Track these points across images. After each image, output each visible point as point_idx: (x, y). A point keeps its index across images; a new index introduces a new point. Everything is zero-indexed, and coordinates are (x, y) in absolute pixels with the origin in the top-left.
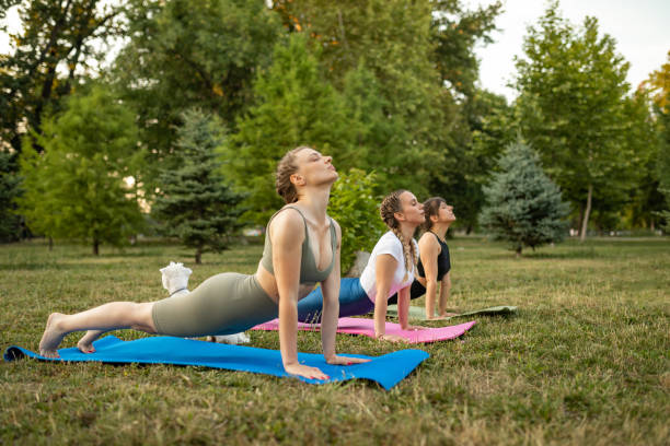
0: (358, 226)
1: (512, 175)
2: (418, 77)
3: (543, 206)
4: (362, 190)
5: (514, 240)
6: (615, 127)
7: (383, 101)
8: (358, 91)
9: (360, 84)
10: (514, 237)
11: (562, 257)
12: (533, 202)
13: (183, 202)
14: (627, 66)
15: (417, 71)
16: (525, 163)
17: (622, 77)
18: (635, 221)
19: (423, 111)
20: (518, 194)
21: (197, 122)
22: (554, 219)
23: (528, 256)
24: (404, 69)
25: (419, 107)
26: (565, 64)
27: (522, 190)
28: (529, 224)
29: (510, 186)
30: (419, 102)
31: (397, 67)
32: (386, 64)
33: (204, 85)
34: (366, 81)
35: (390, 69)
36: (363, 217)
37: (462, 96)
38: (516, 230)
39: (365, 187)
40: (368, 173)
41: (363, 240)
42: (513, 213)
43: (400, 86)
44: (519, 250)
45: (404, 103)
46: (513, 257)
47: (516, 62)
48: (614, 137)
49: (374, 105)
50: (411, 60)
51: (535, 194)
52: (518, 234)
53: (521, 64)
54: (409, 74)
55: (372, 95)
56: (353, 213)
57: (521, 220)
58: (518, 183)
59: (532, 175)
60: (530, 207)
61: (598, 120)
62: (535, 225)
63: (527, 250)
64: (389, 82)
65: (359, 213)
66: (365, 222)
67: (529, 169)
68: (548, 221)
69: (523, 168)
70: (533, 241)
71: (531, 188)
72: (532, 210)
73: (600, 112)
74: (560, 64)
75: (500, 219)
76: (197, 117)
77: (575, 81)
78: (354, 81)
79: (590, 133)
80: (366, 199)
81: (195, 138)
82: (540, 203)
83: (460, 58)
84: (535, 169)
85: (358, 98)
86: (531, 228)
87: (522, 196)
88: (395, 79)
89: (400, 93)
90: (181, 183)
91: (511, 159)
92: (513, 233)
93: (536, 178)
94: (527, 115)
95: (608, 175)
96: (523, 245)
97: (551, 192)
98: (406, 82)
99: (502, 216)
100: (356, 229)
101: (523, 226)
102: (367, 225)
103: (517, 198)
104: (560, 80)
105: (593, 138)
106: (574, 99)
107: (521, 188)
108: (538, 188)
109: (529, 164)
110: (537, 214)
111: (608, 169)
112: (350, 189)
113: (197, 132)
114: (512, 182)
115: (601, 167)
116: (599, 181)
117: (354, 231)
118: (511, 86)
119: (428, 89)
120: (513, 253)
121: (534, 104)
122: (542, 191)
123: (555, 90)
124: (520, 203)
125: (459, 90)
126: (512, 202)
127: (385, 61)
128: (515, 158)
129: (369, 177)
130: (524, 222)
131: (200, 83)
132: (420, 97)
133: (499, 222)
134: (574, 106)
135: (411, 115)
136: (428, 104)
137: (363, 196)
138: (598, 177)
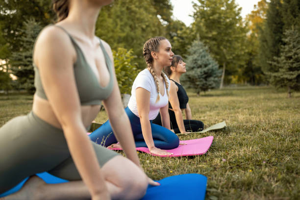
0: (123, 80)
1: (195, 56)
2: (146, 12)
3: (210, 71)
4: (125, 60)
5: (196, 88)
6: (237, 36)
7: (130, 22)
8: (118, 17)
9: (119, 13)
10: (196, 86)
11: (218, 96)
12: (205, 69)
13: (26, 70)
14: (240, 9)
15: (146, 9)
16: (201, 50)
17: (239, 14)
18: (239, 80)
19: (149, 29)
20: (198, 66)
21: (32, 26)
22: (215, 77)
23: (203, 96)
24: (140, 7)
25: (147, 26)
26: (216, 5)
27: (200, 64)
28: (203, 80)
29: (194, 62)
30: (147, 24)
31: (136, 7)
32: (131, 5)
33: (40, 13)
34: (122, 12)
35: (133, 7)
36: (126, 75)
37: (166, 23)
38: (198, 83)
39: (127, 58)
40: (128, 50)
41: (126, 87)
42: (196, 75)
43: (138, 16)
44: (198, 93)
45: (140, 24)
46: (196, 96)
47: (193, 4)
48: (236, 41)
49: (126, 24)
50: (143, 3)
51: (206, 66)
52: (198, 85)
53: (195, 5)
54: (142, 10)
55: (125, 19)
56: (120, 73)
57: (200, 78)
58: (198, 60)
59: (204, 56)
60: (204, 72)
61: (229, 33)
62: (206, 80)
63: (202, 93)
64: (133, 14)
65: (124, 73)
66: (127, 78)
67: (203, 54)
68: (212, 79)
69: (201, 53)
70: (205, 88)
71: (204, 63)
72: (205, 73)
73: (231, 28)
74: (213, 5)
75: (189, 78)
76: (32, 24)
77: (220, 14)
78: (116, 12)
79: (226, 38)
80: (127, 65)
81: (31, 35)
82: (208, 70)
83: (165, 5)
84: (206, 53)
85: (118, 20)
86: (204, 82)
87: (200, 67)
88: (135, 13)
89: (138, 19)
90: (24, 60)
91: (194, 49)
92: (195, 85)
93: (207, 58)
94: (199, 29)
95: (234, 58)
96: (200, 90)
97: (214, 65)
98: (141, 14)
99: (190, 76)
100: (123, 82)
101: (201, 81)
102: (128, 80)
103: (198, 67)
104: (213, 13)
105: (228, 41)
106: (219, 22)
107: (199, 62)
108: (208, 63)
109: (203, 51)
110: (208, 75)
111: (234, 55)
112: (118, 59)
113: (32, 32)
114: (196, 60)
115: (231, 54)
116: (230, 61)
117: (121, 83)
118: (190, 16)
119: (151, 18)
120: (195, 94)
121: (202, 24)
122: (210, 64)
123: (211, 18)
124: (199, 70)
125: (165, 20)
126: (195, 69)
127: (130, 4)
128: (197, 48)
129: (129, 53)
130: (201, 79)
131: (37, 12)
132: (148, 21)
133: (188, 80)
134: (219, 26)
135: (143, 30)
136: (151, 25)
137: (126, 63)
138: (230, 59)
